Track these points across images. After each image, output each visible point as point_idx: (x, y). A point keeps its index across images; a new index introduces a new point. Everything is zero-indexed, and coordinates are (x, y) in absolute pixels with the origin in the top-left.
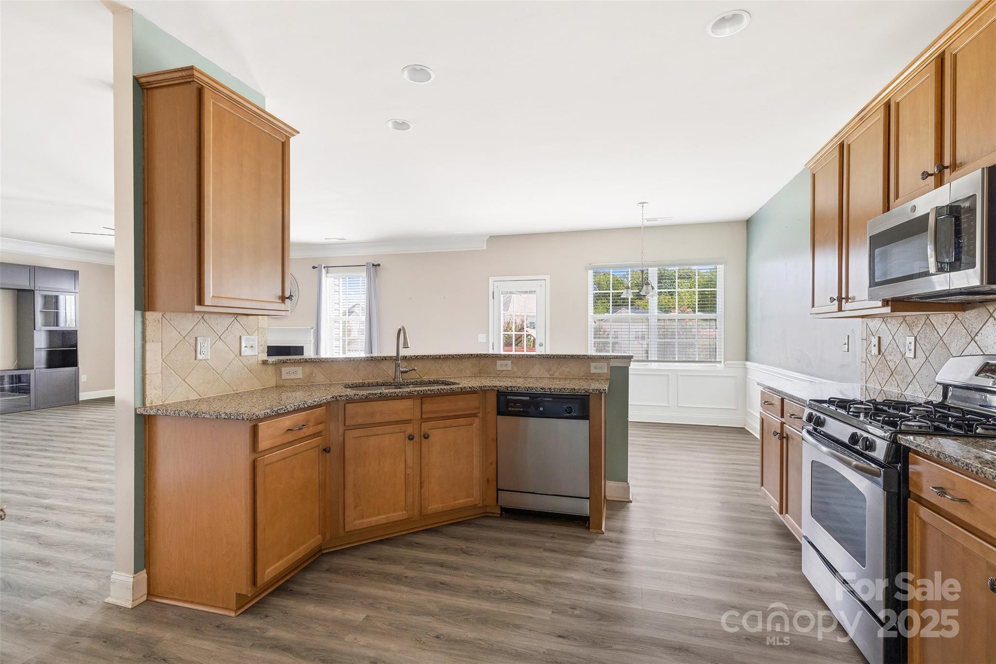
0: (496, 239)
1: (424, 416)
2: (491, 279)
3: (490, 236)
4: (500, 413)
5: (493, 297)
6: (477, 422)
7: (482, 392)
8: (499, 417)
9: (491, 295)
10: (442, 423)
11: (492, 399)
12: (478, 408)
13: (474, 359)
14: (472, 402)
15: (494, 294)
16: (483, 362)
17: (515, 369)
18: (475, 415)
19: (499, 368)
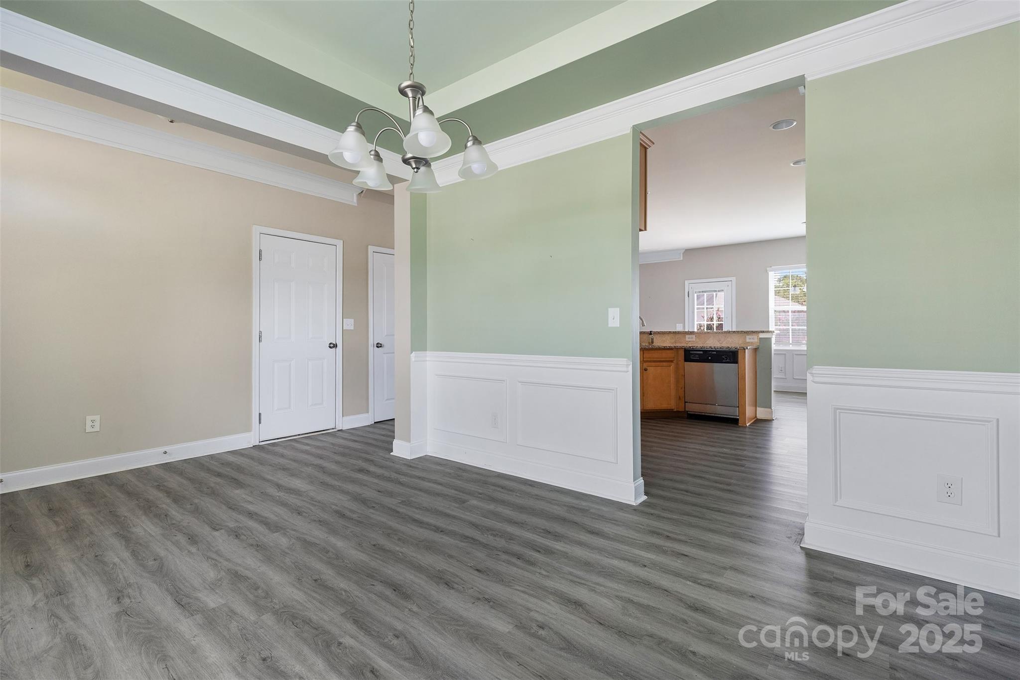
0: (690, 252)
1: (644, 360)
2: (687, 282)
3: (686, 250)
4: (686, 360)
5: (689, 296)
6: (673, 366)
7: (676, 349)
8: (686, 363)
9: (686, 294)
10: (653, 364)
11: (682, 353)
12: (674, 358)
13: (672, 334)
14: (669, 355)
15: (690, 293)
16: (677, 336)
17: (698, 340)
18: (672, 361)
19: (687, 339)
